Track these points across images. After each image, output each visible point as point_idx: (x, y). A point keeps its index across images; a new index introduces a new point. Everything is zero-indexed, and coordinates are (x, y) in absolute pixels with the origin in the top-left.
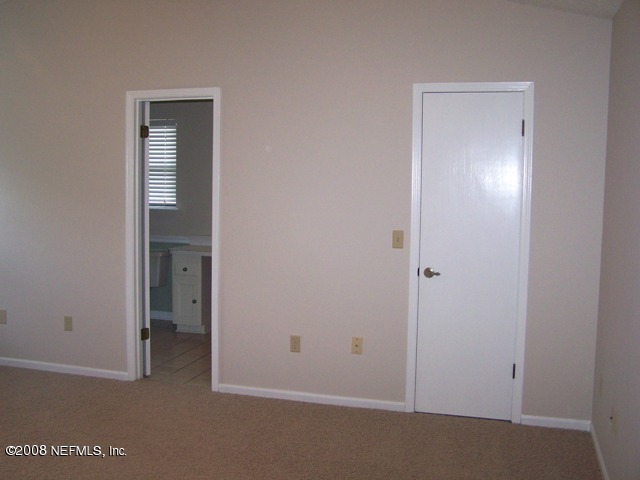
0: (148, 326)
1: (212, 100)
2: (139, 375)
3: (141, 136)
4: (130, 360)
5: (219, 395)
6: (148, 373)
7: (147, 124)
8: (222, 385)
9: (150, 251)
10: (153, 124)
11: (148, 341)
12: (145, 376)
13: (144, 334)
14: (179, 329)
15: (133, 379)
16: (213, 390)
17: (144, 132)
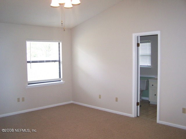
0: (139, 101)
1: (157, 35)
2: (136, 116)
3: (137, 46)
4: (133, 111)
5: (159, 124)
6: (139, 115)
7: (139, 43)
8: (160, 121)
9: (140, 79)
10: (141, 42)
11: (139, 106)
12: (137, 116)
13: (138, 104)
14: (151, 103)
15: (133, 116)
16: (157, 122)
17: (138, 45)
